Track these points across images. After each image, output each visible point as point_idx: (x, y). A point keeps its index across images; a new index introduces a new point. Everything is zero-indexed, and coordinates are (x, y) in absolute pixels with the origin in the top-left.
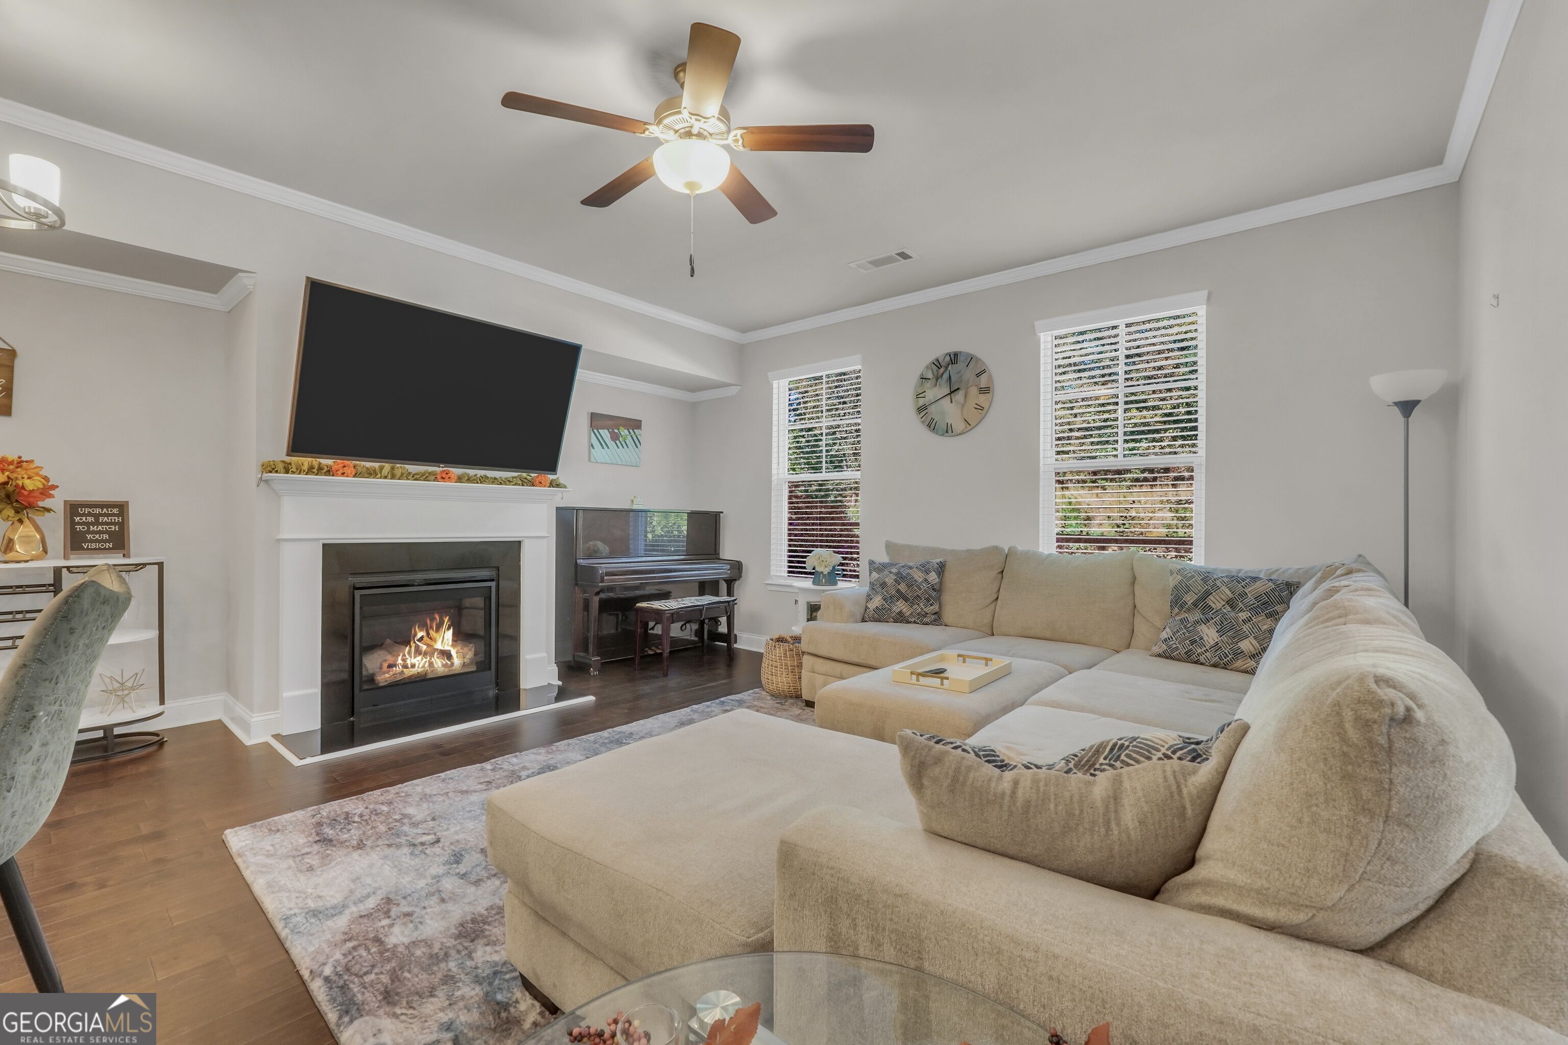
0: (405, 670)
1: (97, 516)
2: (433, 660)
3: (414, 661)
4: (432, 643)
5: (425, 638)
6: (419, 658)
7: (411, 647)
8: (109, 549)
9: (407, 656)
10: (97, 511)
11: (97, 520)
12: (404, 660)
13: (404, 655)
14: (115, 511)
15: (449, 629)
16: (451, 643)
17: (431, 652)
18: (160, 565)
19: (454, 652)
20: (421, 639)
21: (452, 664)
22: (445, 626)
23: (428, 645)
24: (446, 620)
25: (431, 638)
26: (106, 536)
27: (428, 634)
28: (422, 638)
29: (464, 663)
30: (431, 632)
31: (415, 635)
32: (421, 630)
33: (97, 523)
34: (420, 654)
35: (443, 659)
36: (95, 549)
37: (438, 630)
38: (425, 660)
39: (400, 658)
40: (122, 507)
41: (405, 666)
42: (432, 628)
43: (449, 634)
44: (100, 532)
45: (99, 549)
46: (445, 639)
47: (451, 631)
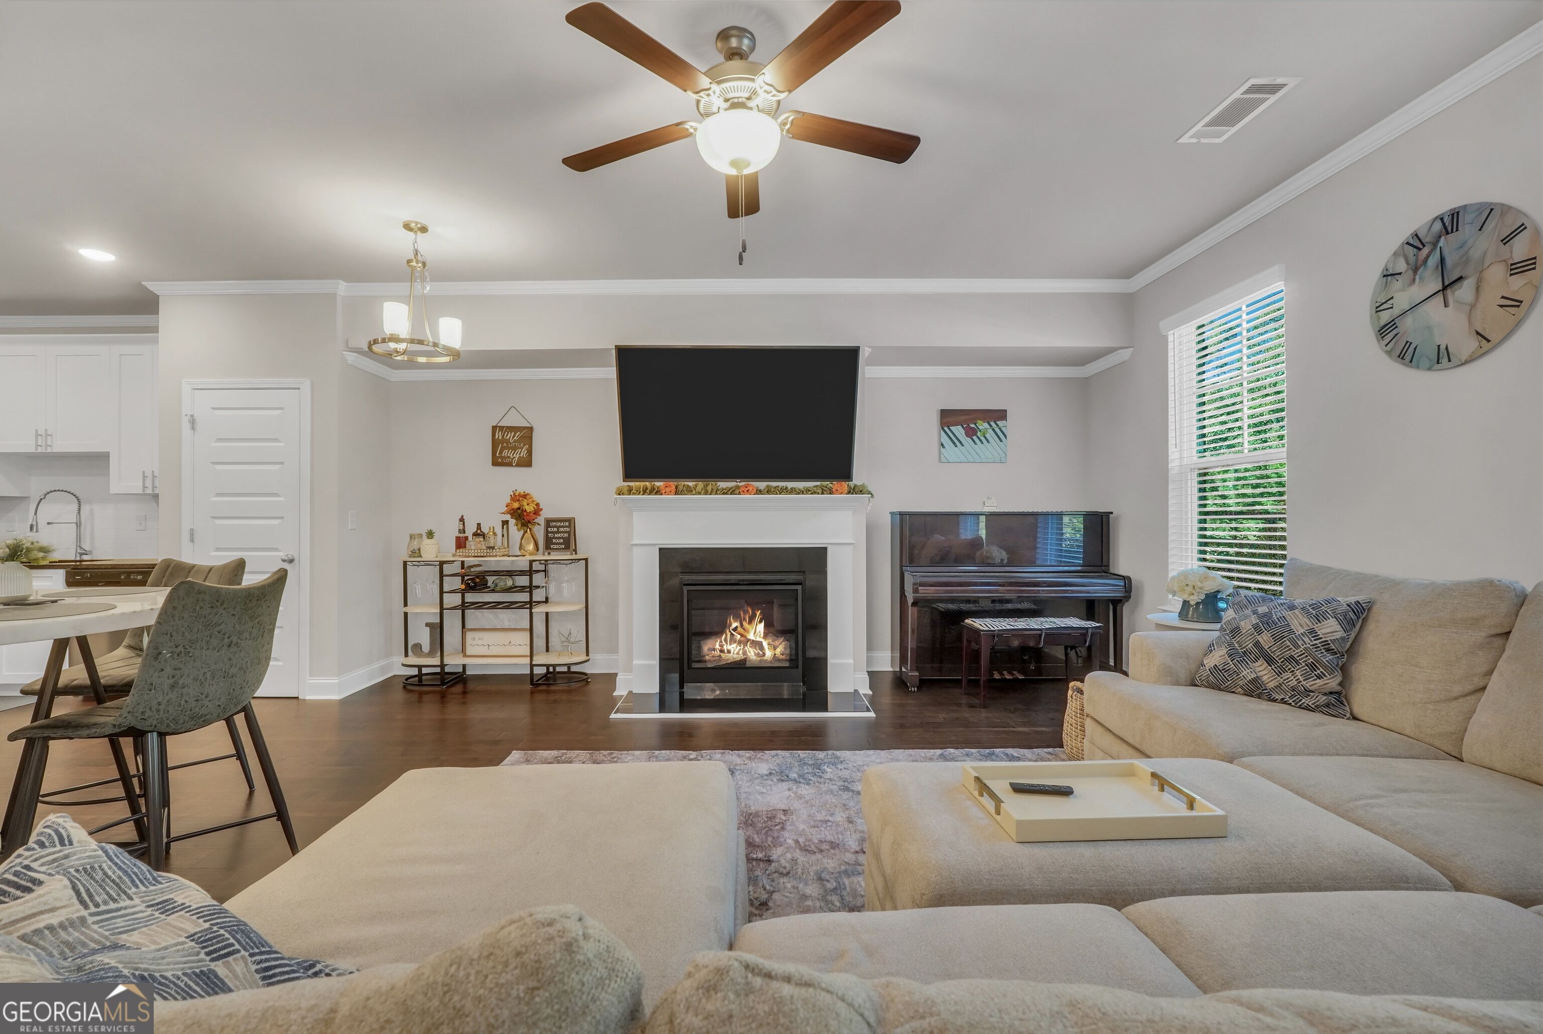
0: (722, 654)
1: (558, 527)
2: (746, 648)
3: (729, 647)
4: (745, 634)
5: (739, 629)
6: (734, 645)
7: (726, 635)
8: (563, 549)
9: (724, 643)
10: (559, 524)
11: (558, 530)
12: (721, 646)
13: (721, 642)
14: (567, 524)
15: (760, 622)
16: (762, 635)
17: (745, 641)
18: (586, 560)
19: (765, 644)
20: (735, 629)
21: (764, 654)
22: (757, 619)
23: (742, 635)
24: (758, 613)
25: (744, 629)
26: (561, 541)
27: (742, 625)
28: (737, 627)
29: (775, 654)
30: (744, 623)
31: (731, 625)
32: (736, 621)
33: (558, 532)
34: (735, 642)
35: (756, 649)
36: (556, 549)
37: (750, 622)
38: (739, 648)
39: (718, 643)
40: (571, 522)
41: (722, 651)
42: (745, 619)
43: (761, 627)
44: (559, 538)
45: (558, 549)
46: (757, 631)
47: (763, 624)
